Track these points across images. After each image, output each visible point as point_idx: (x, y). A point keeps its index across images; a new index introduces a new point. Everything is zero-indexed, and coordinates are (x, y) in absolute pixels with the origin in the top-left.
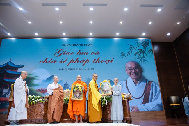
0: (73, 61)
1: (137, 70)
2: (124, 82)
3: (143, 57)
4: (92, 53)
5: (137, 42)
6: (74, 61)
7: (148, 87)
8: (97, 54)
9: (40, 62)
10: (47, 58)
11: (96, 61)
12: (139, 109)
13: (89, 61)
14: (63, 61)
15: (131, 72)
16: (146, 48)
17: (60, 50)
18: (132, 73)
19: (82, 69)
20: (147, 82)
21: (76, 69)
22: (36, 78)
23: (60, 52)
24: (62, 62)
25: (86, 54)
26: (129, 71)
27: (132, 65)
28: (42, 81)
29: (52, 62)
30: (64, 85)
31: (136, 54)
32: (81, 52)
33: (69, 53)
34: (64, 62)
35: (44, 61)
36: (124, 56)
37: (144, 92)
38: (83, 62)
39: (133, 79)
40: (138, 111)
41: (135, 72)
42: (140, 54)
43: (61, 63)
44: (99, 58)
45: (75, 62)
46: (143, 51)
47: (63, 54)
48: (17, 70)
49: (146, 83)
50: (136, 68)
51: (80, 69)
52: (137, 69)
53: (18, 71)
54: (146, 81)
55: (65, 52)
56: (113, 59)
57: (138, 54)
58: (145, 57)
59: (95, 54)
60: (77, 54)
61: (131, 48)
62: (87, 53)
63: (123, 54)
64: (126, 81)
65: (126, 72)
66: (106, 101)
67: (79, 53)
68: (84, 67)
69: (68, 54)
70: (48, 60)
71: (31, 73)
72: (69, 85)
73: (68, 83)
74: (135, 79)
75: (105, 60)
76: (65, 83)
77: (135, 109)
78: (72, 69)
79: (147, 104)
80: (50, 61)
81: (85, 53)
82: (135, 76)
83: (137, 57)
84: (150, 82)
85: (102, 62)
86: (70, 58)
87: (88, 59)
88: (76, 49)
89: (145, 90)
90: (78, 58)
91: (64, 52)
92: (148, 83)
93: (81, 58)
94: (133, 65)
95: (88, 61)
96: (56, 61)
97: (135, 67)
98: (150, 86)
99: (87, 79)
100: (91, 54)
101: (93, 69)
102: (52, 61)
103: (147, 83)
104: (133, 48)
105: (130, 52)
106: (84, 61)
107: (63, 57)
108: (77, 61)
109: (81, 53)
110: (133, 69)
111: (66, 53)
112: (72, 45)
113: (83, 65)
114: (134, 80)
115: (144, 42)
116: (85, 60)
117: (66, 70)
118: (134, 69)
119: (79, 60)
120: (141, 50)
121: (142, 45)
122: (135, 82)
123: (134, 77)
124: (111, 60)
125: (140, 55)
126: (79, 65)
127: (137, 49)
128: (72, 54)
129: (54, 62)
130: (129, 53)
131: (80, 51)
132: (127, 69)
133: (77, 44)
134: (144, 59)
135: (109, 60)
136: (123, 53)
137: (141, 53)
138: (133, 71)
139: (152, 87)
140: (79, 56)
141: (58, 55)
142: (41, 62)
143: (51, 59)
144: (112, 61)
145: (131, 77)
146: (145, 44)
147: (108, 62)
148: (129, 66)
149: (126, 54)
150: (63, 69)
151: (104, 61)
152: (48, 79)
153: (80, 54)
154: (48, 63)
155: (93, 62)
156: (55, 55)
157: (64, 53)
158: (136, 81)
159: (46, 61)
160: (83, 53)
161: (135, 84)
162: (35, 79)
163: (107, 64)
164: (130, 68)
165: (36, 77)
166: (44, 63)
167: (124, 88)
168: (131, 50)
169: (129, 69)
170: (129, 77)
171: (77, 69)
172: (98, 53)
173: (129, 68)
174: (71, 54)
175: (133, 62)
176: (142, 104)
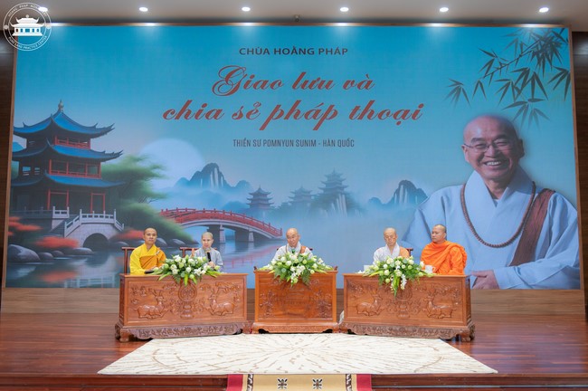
0: (278, 113)
1: (504, 149)
2: (455, 192)
3: (533, 100)
4: (347, 82)
5: (516, 41)
6: (282, 112)
7: (536, 209)
8: (366, 87)
9: (165, 116)
10: (189, 102)
11: (359, 112)
12: (499, 281)
13: (336, 113)
14: (245, 114)
15: (482, 156)
16: (547, 63)
17: (232, 69)
18: (485, 159)
19: (314, 143)
20: (534, 193)
21: (292, 142)
22: (155, 171)
23: (234, 80)
24: (241, 115)
25: (327, 87)
26: (475, 153)
27: (489, 129)
28: (179, 181)
29: (207, 116)
30: (252, 197)
31: (507, 86)
32: (310, 77)
33: (265, 82)
34: (248, 115)
35: (177, 111)
36: (462, 93)
37: (522, 224)
38: (314, 117)
39: (488, 179)
40: (494, 286)
41: (498, 156)
42: (520, 88)
43: (239, 118)
44: (371, 103)
45: (287, 118)
46: (535, 77)
47: (245, 86)
48: (89, 145)
49: (530, 196)
50: (501, 140)
51: (305, 143)
52: (505, 143)
53: (92, 148)
54: (534, 187)
55: (252, 77)
56: (421, 106)
57: (513, 87)
58: (539, 100)
59: (359, 87)
60: (294, 87)
61: (491, 63)
62: (330, 82)
63: (458, 89)
64: (461, 187)
65: (466, 155)
66: (404, 277)
67: (301, 82)
68: (319, 136)
69: (262, 87)
70: (194, 108)
71: (139, 156)
72: (268, 196)
73: (264, 190)
74: (495, 179)
75: (393, 112)
76: (255, 190)
77: (484, 280)
78: (277, 143)
79: (525, 267)
80: (200, 111)
81: (323, 82)
82: (494, 170)
83: (509, 98)
84: (546, 192)
85: (380, 116)
86: (269, 99)
87: (332, 107)
88: (288, 68)
89: (524, 220)
90: (298, 102)
91: (248, 78)
92: (539, 196)
93: (309, 100)
94: (492, 130)
95: (331, 113)
96: (219, 111)
97: (499, 137)
98: (543, 205)
99: (328, 177)
100: (345, 87)
101: (348, 143)
102: (206, 110)
103: (536, 195)
104: (496, 64)
105: (485, 82)
106: (318, 112)
107: (246, 99)
108: (294, 112)
109: (306, 82)
110: (489, 143)
111: (254, 81)
112: (275, 51)
113: (316, 128)
114: (492, 182)
115: (541, 39)
116: (324, 109)
117: (257, 143)
118: (494, 146)
119: (303, 108)
120: (525, 72)
121: (534, 54)
122: (492, 190)
123: (491, 174)
124: (412, 112)
125: (519, 92)
126: (302, 128)
127: (512, 68)
128: (277, 84)
129: (215, 117)
130: (479, 83)
131: (303, 74)
132: (469, 143)
133: (294, 49)
134: (533, 106)
135: (407, 112)
136: (457, 83)
137: (524, 84)
138: (490, 151)
139: (549, 210)
140: (300, 93)
141: (225, 88)
142: (169, 116)
143: (205, 105)
144: (417, 112)
145: (480, 171)
146: (545, 50)
147: (403, 117)
148: (478, 132)
149: (469, 87)
150: (245, 143)
151: (388, 114)
152: (197, 176)
153: (303, 87)
154: (192, 120)
155: (351, 117)
156: (216, 89)
157: (248, 82)
158: (496, 188)
159: (184, 112)
160: (314, 82)
161: (494, 197)
162: (153, 176)
163: (399, 123)
164: (479, 139)
165: (155, 167)
166: (177, 118)
167: (452, 210)
168: (491, 71)
169: (478, 143)
170: (475, 172)
171: (295, 143)
172: (369, 82)
173: (474, 140)
174: (272, 86)
175: (493, 117)
176: (511, 265)
